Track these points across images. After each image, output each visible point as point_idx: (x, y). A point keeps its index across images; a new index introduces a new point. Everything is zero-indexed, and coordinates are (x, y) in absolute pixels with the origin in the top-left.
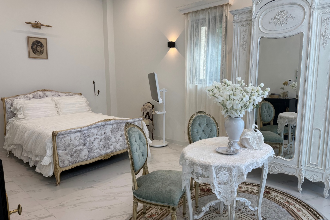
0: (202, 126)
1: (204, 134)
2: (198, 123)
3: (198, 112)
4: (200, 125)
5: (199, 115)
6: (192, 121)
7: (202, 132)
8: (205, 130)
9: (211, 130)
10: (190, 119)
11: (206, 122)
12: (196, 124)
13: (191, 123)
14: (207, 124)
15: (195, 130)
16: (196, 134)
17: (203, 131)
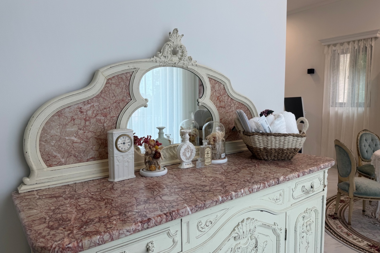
0: (368, 141)
1: (370, 148)
2: (365, 139)
3: (364, 130)
4: (366, 140)
5: (364, 132)
6: (359, 138)
7: (368, 147)
8: (371, 144)
9: (376, 145)
10: (358, 136)
11: (371, 139)
12: (364, 139)
13: (359, 139)
14: (372, 140)
15: (363, 144)
16: (364, 148)
17: (369, 145)
